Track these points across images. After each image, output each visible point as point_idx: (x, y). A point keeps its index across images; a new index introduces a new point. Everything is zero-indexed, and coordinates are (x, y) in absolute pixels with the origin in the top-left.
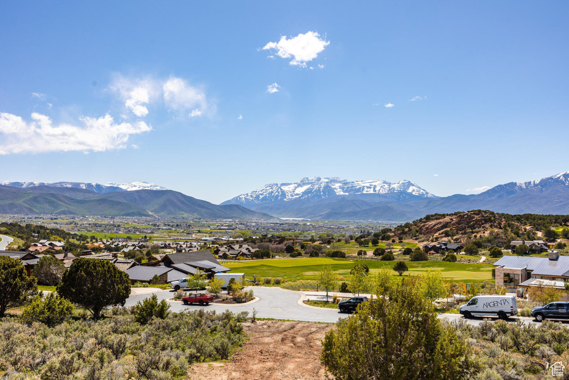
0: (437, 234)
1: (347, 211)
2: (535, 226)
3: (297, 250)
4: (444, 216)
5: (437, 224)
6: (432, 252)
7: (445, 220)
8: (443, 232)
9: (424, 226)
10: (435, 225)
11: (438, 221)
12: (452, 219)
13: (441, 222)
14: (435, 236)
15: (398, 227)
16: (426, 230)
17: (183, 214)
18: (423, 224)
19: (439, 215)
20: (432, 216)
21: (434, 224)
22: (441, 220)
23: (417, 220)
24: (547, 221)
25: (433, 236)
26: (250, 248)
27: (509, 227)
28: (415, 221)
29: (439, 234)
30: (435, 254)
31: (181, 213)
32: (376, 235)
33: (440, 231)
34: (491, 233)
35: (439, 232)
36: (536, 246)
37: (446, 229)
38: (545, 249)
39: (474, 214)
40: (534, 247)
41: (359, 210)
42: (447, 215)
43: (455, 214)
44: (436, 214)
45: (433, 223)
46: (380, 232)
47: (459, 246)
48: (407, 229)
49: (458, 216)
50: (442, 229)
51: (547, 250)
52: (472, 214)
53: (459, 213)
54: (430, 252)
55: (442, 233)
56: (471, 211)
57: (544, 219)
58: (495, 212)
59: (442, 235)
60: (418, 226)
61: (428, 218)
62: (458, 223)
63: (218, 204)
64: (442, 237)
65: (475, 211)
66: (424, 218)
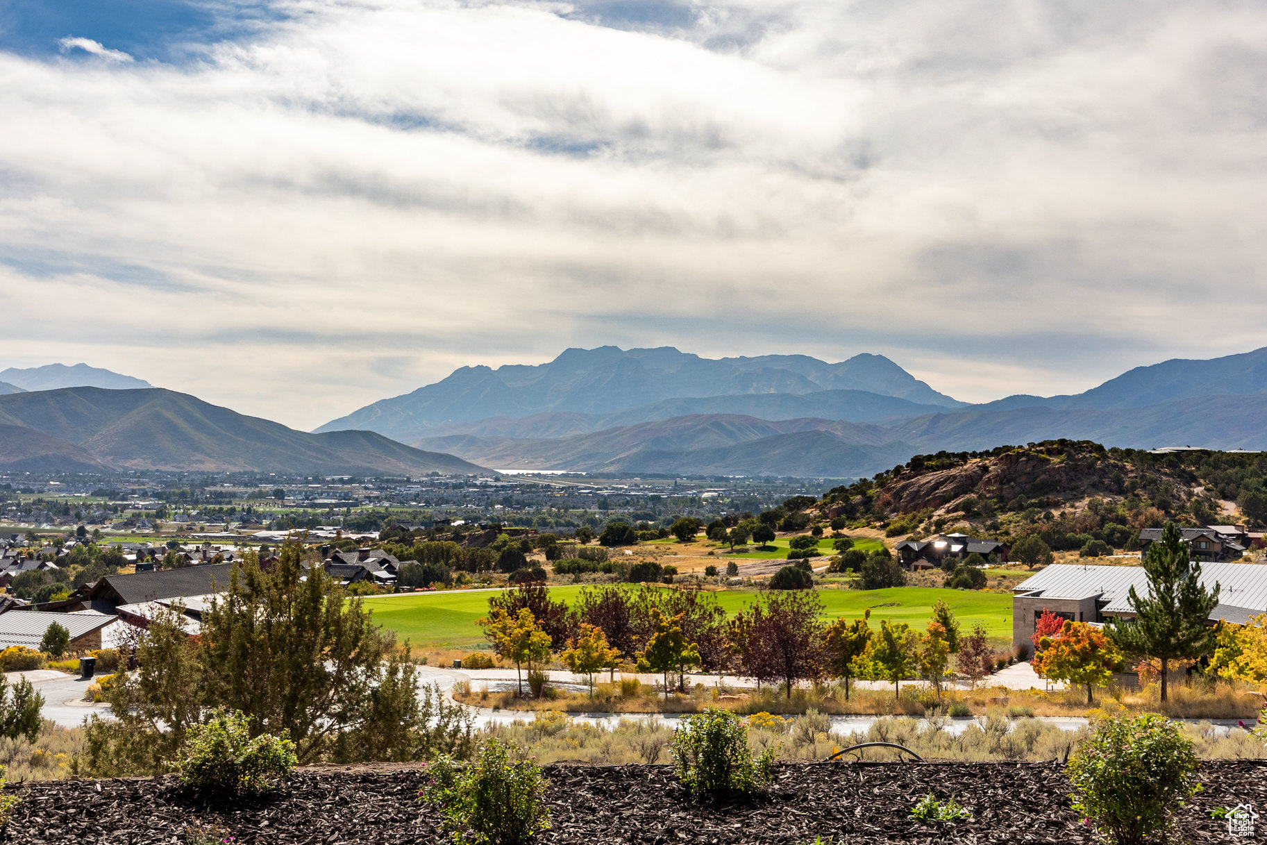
0: (941, 512)
1: (695, 446)
2: (1216, 485)
3: (534, 563)
4: (964, 457)
5: (942, 483)
6: (923, 562)
7: (966, 470)
8: (958, 505)
9: (904, 488)
10: (938, 485)
11: (945, 473)
12: (985, 469)
13: (955, 477)
14: (935, 518)
15: (833, 491)
16: (913, 500)
17: (202, 462)
18: (903, 483)
19: (948, 456)
20: (930, 458)
21: (933, 483)
22: (953, 472)
23: (887, 472)
24: (1251, 468)
25: (930, 517)
26: (391, 558)
27: (1144, 487)
28: (882, 474)
29: (948, 512)
30: (932, 568)
31: (194, 458)
32: (769, 518)
33: (948, 501)
34: (1093, 507)
35: (947, 505)
36: (1208, 541)
37: (967, 496)
38: (1237, 551)
39: (1050, 452)
40: (1203, 545)
41: (732, 443)
42: (974, 455)
43: (997, 452)
44: (942, 454)
45: (929, 478)
46: (780, 508)
47: (1000, 544)
48: (859, 497)
49: (1002, 459)
50: (956, 496)
51: (1240, 551)
52: (1041, 452)
53: (1008, 448)
54: (916, 563)
55: (955, 509)
56: (1040, 445)
57: (1242, 465)
58: (1107, 448)
59: (955, 514)
60: (889, 490)
61: (918, 465)
62: (1002, 479)
63: (309, 429)
64: (956, 520)
65: (1052, 443)
66: (908, 465)
